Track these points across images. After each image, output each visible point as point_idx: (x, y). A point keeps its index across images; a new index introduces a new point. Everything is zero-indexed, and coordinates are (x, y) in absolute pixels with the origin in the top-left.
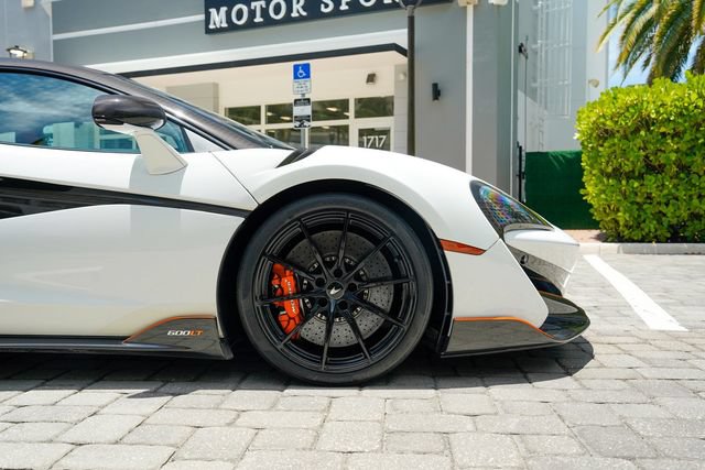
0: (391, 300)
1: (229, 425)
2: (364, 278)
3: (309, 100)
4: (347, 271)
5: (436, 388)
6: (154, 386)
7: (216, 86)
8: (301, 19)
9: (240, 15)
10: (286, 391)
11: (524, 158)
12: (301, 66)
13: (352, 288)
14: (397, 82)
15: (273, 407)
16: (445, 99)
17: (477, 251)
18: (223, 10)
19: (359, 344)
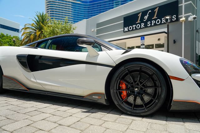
0: (154, 93)
1: (100, 125)
2: (146, 86)
3: (144, 44)
4: (140, 84)
5: (166, 121)
6: (89, 109)
7: (125, 43)
8: (143, 28)
9: (130, 28)
10: (121, 116)
11: (198, 57)
12: (143, 37)
13: (141, 89)
14: (165, 40)
15: (115, 121)
16: (177, 43)
17: (182, 80)
18: (127, 27)
19: (143, 105)
